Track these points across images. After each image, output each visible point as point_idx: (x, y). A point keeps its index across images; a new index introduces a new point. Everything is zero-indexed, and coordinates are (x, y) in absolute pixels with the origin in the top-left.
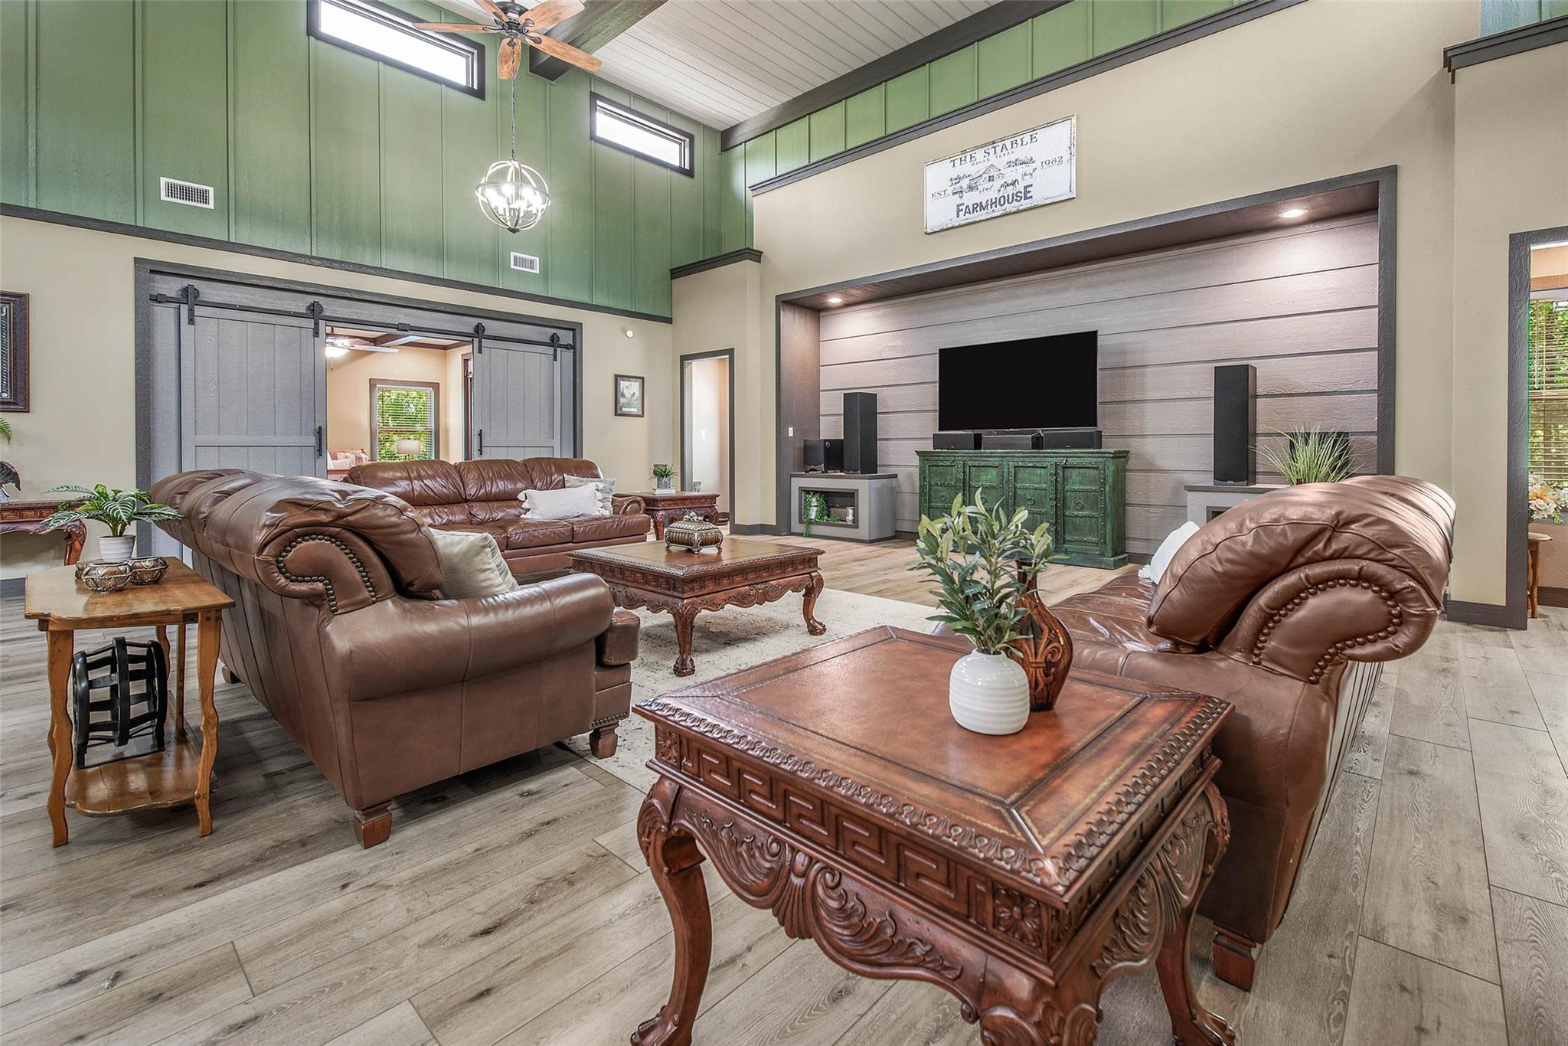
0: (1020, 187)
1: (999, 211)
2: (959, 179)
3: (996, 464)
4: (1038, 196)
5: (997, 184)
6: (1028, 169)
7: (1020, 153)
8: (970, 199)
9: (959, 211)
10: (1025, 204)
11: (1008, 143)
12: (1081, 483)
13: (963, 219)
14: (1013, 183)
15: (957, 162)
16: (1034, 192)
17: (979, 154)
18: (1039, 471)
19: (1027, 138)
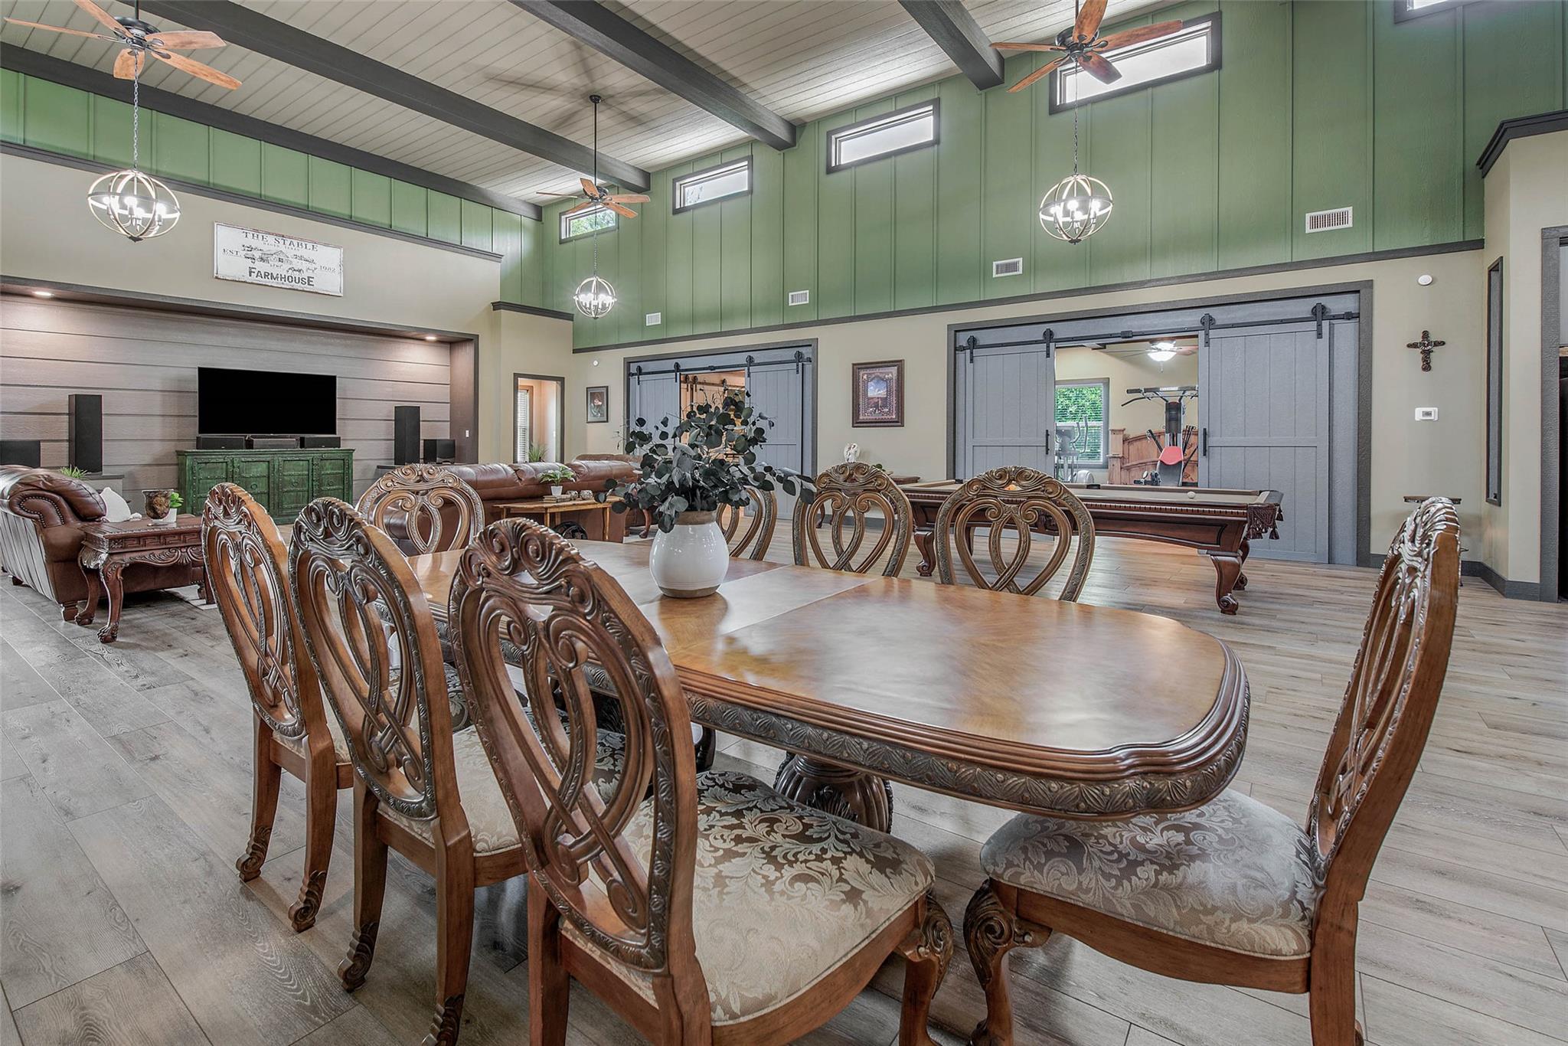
0: (305, 275)
1: (287, 285)
2: (251, 249)
3: (268, 459)
4: (317, 286)
5: (286, 266)
6: (312, 266)
7: (302, 252)
8: (260, 266)
9: (250, 272)
10: (307, 287)
11: (295, 242)
12: (332, 469)
13: (254, 278)
14: (300, 271)
15: (250, 236)
16: (314, 282)
17: (271, 239)
18: (301, 463)
19: (310, 246)
